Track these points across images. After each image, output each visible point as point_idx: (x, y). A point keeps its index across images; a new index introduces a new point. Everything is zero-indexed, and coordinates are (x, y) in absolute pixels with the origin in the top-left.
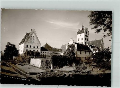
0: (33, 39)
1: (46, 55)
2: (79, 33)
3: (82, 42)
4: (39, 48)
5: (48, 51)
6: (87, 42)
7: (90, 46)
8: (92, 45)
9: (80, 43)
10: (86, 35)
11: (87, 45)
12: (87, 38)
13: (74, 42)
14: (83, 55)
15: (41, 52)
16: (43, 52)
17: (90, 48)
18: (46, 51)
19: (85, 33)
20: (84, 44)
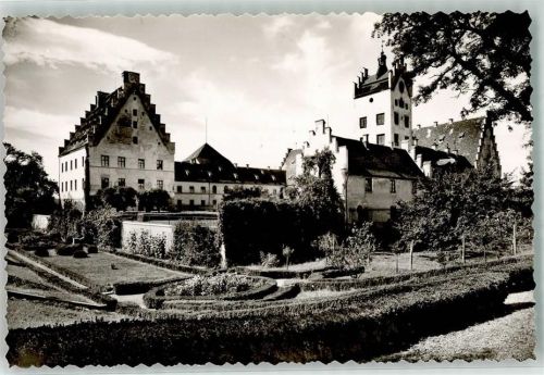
0: (135, 124)
1: (203, 202)
2: (362, 90)
3: (380, 136)
4: (169, 167)
5: (212, 185)
6: (403, 132)
7: (417, 153)
8: (434, 148)
9: (364, 140)
10: (398, 98)
11: (404, 145)
12: (402, 112)
13: (331, 137)
14: (388, 194)
15: (180, 189)
16: (186, 186)
17: (418, 162)
18: (206, 185)
19: (393, 89)
20: (388, 142)
